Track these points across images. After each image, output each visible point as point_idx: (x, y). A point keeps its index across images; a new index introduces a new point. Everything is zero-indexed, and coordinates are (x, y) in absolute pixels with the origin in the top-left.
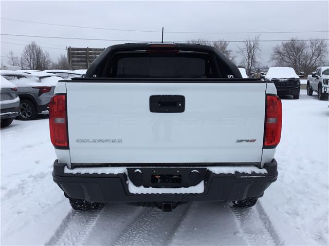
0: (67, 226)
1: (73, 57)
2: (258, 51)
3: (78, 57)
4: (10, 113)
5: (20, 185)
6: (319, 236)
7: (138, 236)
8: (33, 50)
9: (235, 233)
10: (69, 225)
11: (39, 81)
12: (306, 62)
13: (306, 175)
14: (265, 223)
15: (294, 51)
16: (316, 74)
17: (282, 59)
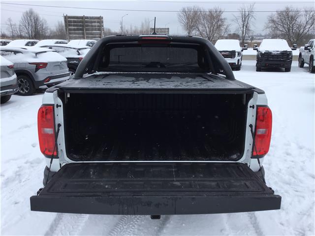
0: (61, 219)
1: (70, 25)
2: (253, 20)
3: (74, 26)
4: (8, 90)
5: (17, 172)
6: (302, 233)
7: (129, 231)
8: (30, 17)
9: (221, 231)
10: (63, 218)
11: (36, 57)
12: (299, 31)
13: (293, 162)
14: (251, 218)
15: (288, 20)
16: (308, 46)
17: (276, 27)
